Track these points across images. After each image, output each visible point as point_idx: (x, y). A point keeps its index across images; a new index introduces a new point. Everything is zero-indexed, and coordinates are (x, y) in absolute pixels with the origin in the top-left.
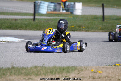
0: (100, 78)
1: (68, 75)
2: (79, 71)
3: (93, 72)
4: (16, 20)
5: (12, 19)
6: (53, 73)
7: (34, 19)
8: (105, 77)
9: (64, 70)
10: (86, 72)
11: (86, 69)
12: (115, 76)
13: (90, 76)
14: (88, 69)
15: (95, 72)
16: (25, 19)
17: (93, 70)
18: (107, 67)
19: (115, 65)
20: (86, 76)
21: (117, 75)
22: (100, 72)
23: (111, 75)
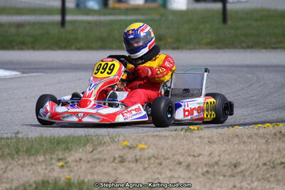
0: (137, 161)
3: (127, 146)
4: (19, 25)
5: (11, 25)
6: (33, 152)
7: (63, 23)
8: (150, 159)
10: (109, 148)
12: (173, 155)
13: (117, 156)
15: (130, 148)
16: (41, 24)
20: (105, 157)
21: (180, 151)
22: (142, 146)
23: (164, 153)
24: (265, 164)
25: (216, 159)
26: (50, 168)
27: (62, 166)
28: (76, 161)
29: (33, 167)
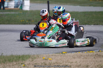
1: (24, 62)
2: (32, 59)
3: (44, 59)
6: (11, 61)
9: (19, 58)
11: (38, 57)
13: (42, 63)
14: (40, 57)
17: (44, 58)
18: (55, 55)
19: (62, 53)
21: (65, 61)
22: (50, 59)
23: (59, 62)
24: (98, 66)
25: (79, 64)
26: (20, 67)
27: (24, 66)
28: (28, 64)
29: (14, 66)
